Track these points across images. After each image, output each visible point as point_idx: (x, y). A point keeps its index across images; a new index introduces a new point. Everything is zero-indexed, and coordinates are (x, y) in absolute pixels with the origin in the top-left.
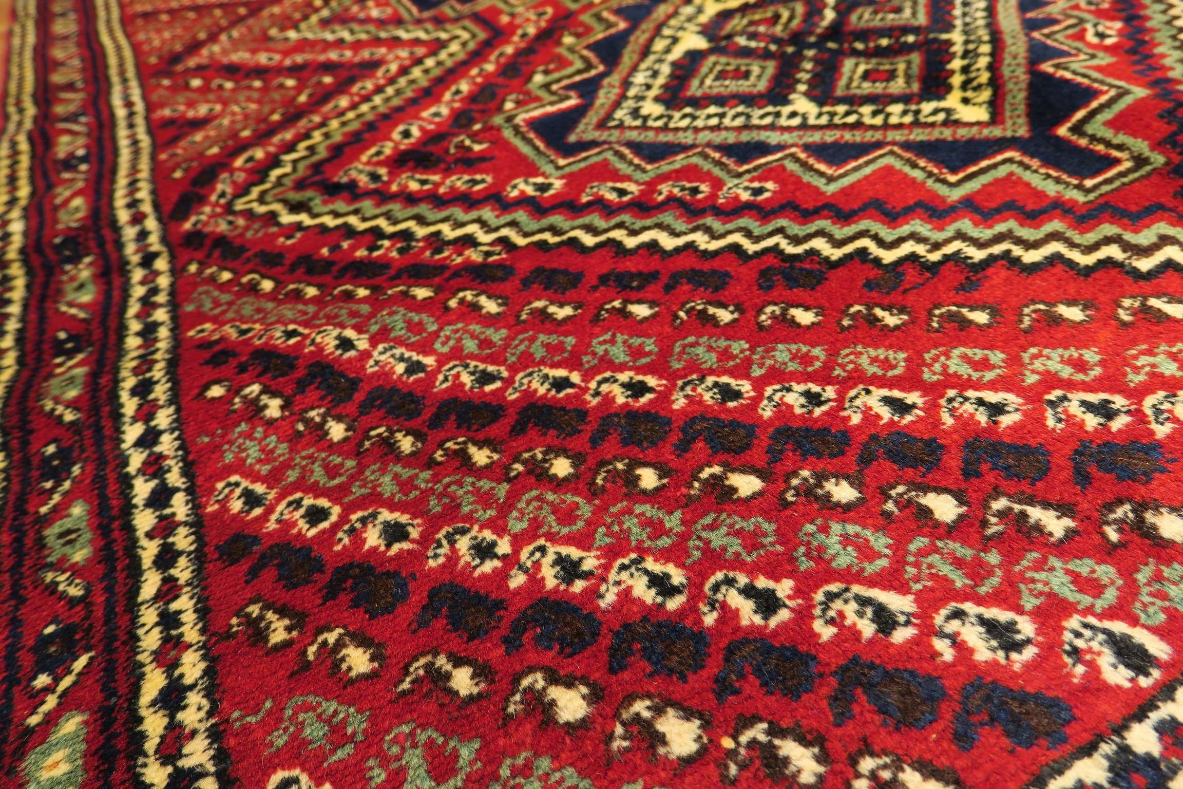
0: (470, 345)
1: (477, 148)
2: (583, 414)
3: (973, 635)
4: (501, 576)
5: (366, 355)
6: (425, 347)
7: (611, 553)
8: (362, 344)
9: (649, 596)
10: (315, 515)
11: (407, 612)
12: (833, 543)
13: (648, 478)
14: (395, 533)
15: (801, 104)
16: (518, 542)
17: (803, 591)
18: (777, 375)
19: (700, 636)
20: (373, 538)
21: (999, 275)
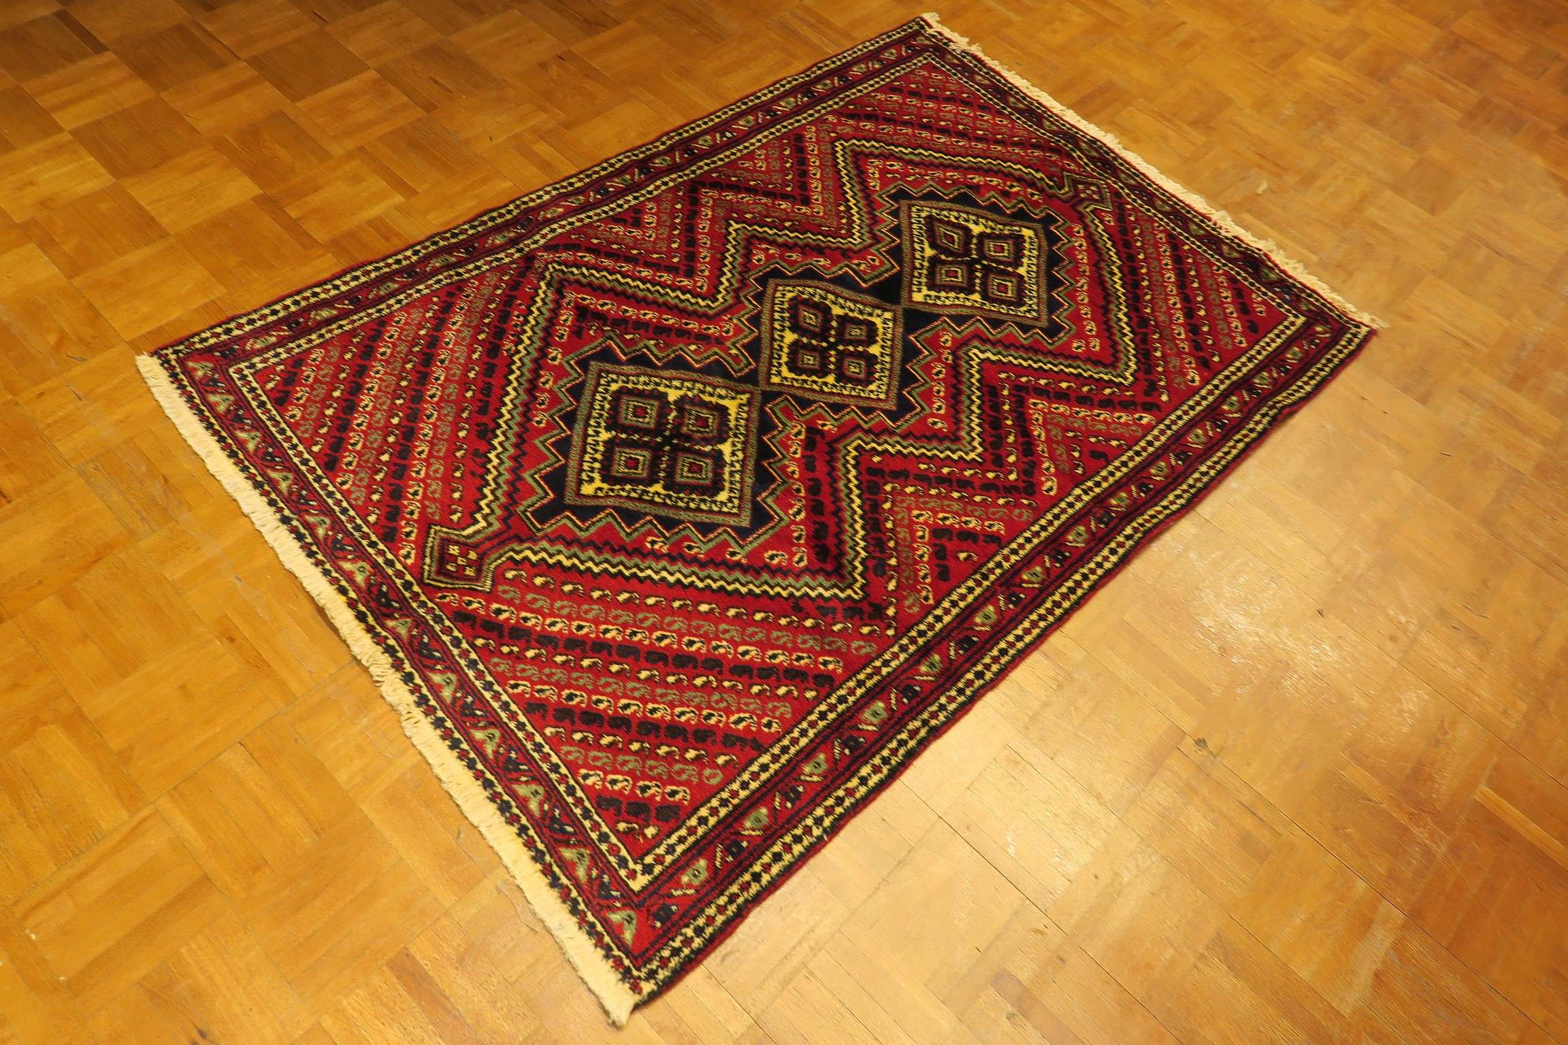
0: (457, 355)
1: (591, 332)
2: (424, 385)
3: (350, 459)
4: (370, 376)
5: (450, 329)
6: (456, 343)
7: (375, 397)
8: (454, 328)
9: (363, 404)
10: (391, 337)
11: (359, 362)
12: (375, 436)
13: (399, 402)
14: (383, 354)
15: (605, 436)
16: (380, 379)
17: (363, 431)
18: (435, 426)
19: (352, 414)
20: (381, 350)
21: (478, 482)
